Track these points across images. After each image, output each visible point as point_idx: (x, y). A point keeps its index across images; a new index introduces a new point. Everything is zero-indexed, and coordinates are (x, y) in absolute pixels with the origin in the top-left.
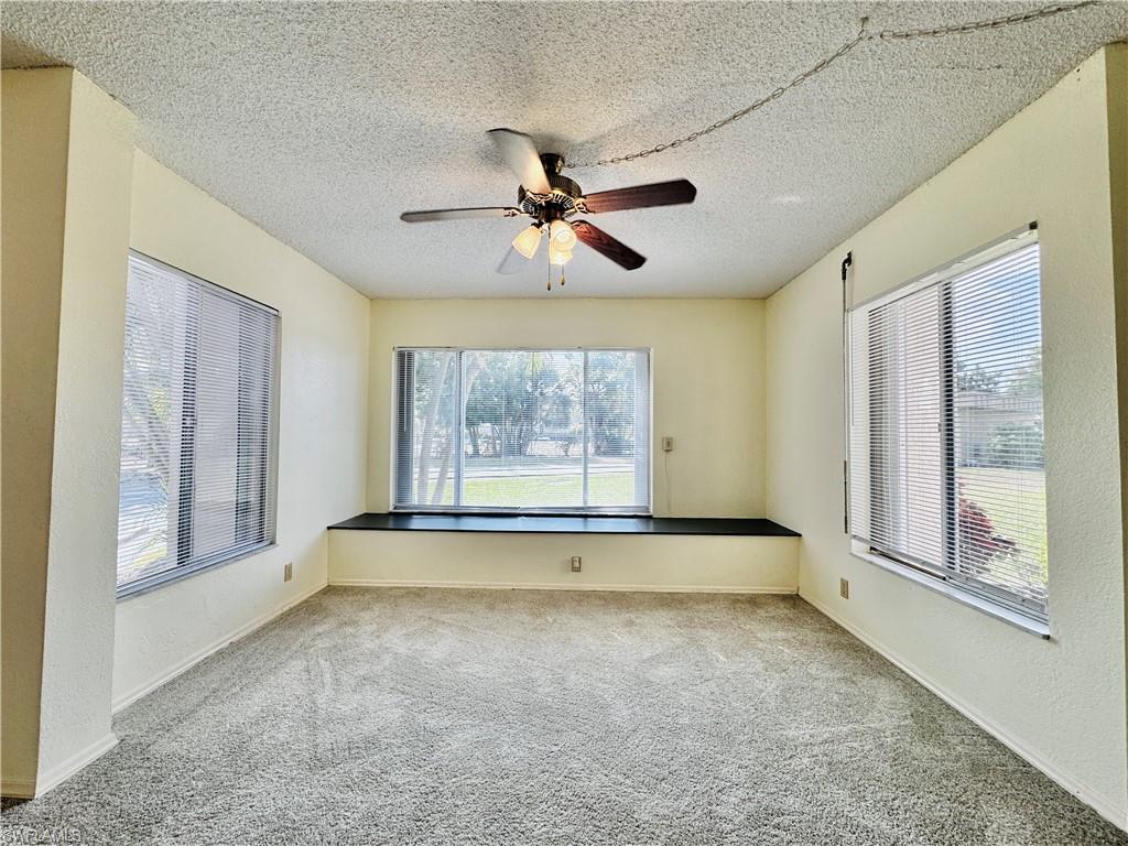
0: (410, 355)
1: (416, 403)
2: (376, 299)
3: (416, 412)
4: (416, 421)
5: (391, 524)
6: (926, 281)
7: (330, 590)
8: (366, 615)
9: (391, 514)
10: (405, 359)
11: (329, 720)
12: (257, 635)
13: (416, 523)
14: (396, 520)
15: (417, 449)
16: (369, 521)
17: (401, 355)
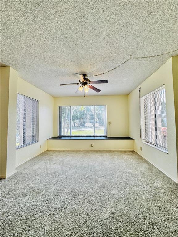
0: (61, 107)
1: (62, 116)
2: (55, 97)
3: (62, 118)
4: (63, 120)
5: (58, 138)
6: (151, 93)
7: (47, 150)
8: (54, 154)
9: (58, 137)
10: (60, 108)
11: (49, 169)
12: (36, 157)
13: (63, 138)
14: (60, 138)
15: (63, 125)
16: (54, 138)
17: (60, 107)
